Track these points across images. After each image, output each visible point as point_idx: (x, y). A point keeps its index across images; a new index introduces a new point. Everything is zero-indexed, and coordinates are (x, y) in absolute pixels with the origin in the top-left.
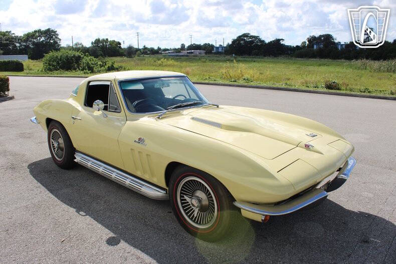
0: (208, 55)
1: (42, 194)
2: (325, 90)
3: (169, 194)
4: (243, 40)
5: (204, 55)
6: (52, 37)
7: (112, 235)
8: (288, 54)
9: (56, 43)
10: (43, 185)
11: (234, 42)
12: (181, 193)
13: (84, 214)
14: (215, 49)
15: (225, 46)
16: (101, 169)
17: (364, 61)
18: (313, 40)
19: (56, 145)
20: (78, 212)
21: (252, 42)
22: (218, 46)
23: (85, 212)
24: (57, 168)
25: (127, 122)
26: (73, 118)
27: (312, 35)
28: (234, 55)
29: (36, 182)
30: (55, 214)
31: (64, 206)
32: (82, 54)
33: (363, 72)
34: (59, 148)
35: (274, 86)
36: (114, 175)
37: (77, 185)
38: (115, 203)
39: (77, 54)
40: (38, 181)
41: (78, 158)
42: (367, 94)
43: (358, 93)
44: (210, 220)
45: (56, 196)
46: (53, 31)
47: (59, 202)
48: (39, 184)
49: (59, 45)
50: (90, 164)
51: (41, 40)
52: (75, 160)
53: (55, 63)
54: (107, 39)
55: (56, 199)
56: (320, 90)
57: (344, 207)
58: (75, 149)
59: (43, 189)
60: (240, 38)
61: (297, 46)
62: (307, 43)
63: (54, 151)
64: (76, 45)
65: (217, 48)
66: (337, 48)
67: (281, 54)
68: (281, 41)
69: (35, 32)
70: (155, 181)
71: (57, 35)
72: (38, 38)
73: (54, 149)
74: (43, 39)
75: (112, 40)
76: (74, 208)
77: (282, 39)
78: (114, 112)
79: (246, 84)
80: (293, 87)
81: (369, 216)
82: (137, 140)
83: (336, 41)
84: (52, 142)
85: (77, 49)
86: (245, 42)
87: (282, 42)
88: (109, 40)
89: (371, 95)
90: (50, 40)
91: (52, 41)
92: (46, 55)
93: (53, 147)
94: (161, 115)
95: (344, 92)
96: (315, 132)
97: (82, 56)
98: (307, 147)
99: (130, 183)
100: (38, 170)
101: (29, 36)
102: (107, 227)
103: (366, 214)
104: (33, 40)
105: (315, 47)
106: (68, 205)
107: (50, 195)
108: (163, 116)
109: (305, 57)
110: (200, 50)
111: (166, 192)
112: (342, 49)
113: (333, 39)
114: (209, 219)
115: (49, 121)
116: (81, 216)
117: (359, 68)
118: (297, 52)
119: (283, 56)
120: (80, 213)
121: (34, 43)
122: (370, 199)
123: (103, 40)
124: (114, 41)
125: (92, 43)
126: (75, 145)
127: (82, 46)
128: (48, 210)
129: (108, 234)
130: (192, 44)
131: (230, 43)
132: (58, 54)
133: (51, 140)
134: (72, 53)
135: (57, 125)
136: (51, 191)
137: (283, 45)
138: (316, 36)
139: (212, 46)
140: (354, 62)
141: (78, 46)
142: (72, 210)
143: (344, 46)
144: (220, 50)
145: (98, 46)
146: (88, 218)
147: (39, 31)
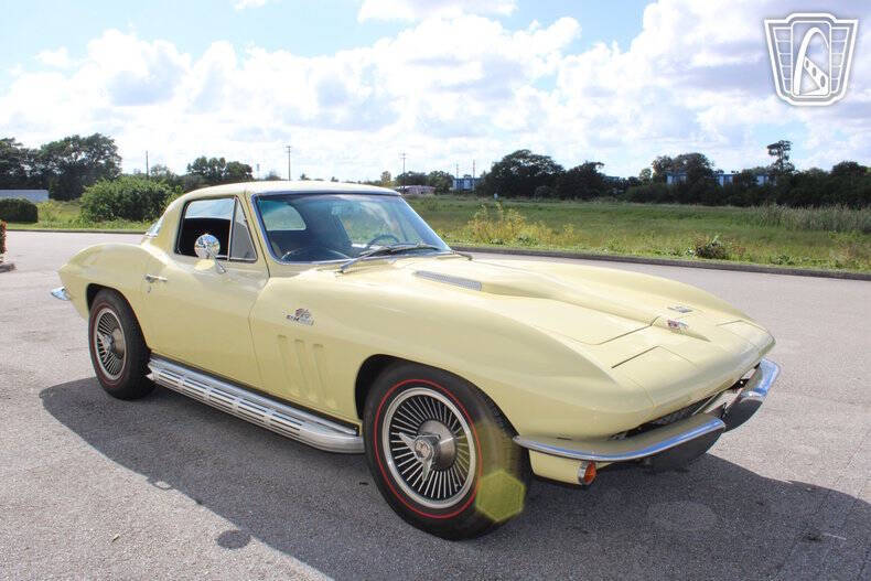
0: (439, 196)
1: (71, 447)
2: (696, 259)
3: (364, 435)
4: (515, 164)
5: (431, 195)
6: (103, 153)
7: (229, 526)
8: (611, 194)
9: (110, 164)
10: (74, 429)
11: (496, 168)
12: (392, 429)
13: (167, 486)
14: (455, 182)
15: (477, 176)
16: (208, 391)
17: (775, 207)
18: (664, 166)
19: (107, 345)
20: (152, 481)
21: (535, 169)
22: (461, 176)
23: (169, 482)
24: (105, 396)
25: (271, 279)
26: (149, 278)
27: (662, 155)
28: (496, 195)
29: (58, 423)
30: (100, 487)
31: (122, 470)
32: (167, 188)
33: (774, 230)
34: (113, 349)
35: (585, 252)
36: (237, 403)
37: (152, 430)
38: (240, 465)
39: (157, 187)
40: (62, 422)
41: (156, 372)
42: (785, 266)
43: (768, 266)
44: (459, 488)
45: (103, 450)
46: (105, 140)
47: (109, 462)
48: (65, 428)
49: (117, 171)
50: (182, 382)
51: (79, 158)
52: (150, 376)
53: (105, 207)
54: (222, 160)
55: (103, 456)
56: (685, 259)
57: (758, 473)
58: (149, 350)
59: (73, 437)
60: (509, 161)
61: (632, 179)
62: (653, 171)
63: (102, 359)
64: (155, 169)
65: (461, 181)
66: (716, 182)
67: (597, 195)
68: (597, 167)
69: (67, 140)
70: (331, 408)
71: (115, 148)
72: (73, 155)
73: (101, 355)
74: (83, 156)
75: (232, 161)
76: (144, 474)
77: (599, 163)
78: (241, 261)
79: (524, 248)
80: (627, 255)
81: (815, 490)
82: (294, 315)
83: (715, 169)
84: (99, 340)
85: (158, 179)
86: (522, 169)
87: (599, 170)
88: (227, 161)
89: (795, 268)
90: (99, 158)
91: (103, 162)
92: (87, 189)
93: (100, 350)
94: (346, 267)
95: (738, 263)
96: (686, 306)
97: (167, 192)
98: (673, 326)
99: (274, 418)
100: (63, 402)
101: (53, 150)
102: (220, 511)
103: (808, 486)
104: (60, 158)
105: (670, 180)
106: (130, 468)
107: (89, 447)
108: (349, 270)
109: (650, 201)
110: (423, 185)
111: (358, 431)
112: (727, 184)
113: (707, 164)
114: (456, 486)
115: (94, 291)
116: (159, 491)
117: (764, 223)
118: (631, 190)
119: (602, 199)
120: (158, 484)
121: (63, 166)
122: (813, 457)
123: (214, 162)
124: (238, 164)
125: (189, 167)
126: (150, 344)
127: (168, 172)
128: (82, 479)
129: (220, 525)
130: (407, 171)
131: (489, 170)
132: (114, 188)
133: (97, 333)
134: (144, 186)
135: (111, 298)
136: (93, 442)
137: (601, 176)
138: (672, 158)
139: (449, 179)
140: (752, 210)
141: (159, 173)
142: (139, 479)
143: (731, 178)
144: (466, 185)
145: (201, 174)
146: (176, 495)
147: (76, 139)
